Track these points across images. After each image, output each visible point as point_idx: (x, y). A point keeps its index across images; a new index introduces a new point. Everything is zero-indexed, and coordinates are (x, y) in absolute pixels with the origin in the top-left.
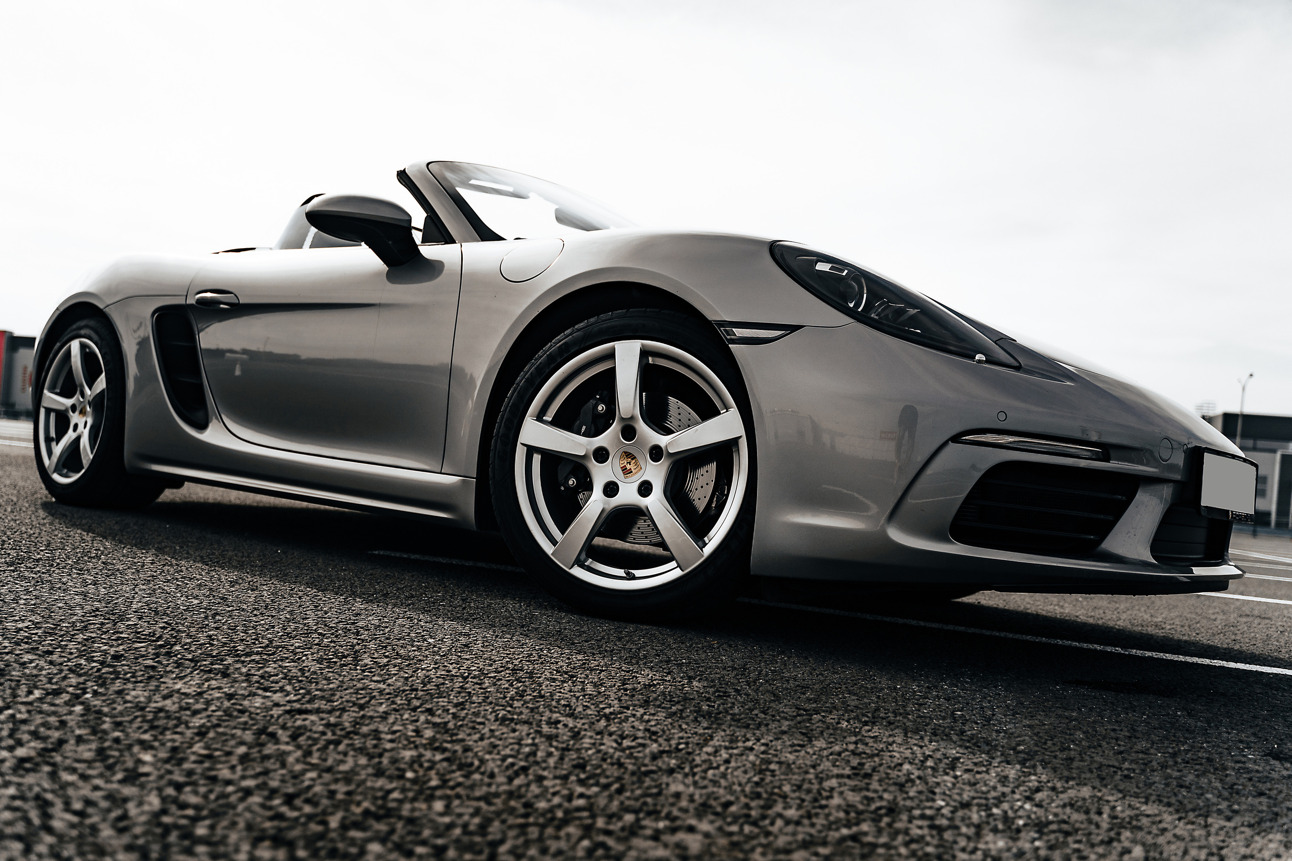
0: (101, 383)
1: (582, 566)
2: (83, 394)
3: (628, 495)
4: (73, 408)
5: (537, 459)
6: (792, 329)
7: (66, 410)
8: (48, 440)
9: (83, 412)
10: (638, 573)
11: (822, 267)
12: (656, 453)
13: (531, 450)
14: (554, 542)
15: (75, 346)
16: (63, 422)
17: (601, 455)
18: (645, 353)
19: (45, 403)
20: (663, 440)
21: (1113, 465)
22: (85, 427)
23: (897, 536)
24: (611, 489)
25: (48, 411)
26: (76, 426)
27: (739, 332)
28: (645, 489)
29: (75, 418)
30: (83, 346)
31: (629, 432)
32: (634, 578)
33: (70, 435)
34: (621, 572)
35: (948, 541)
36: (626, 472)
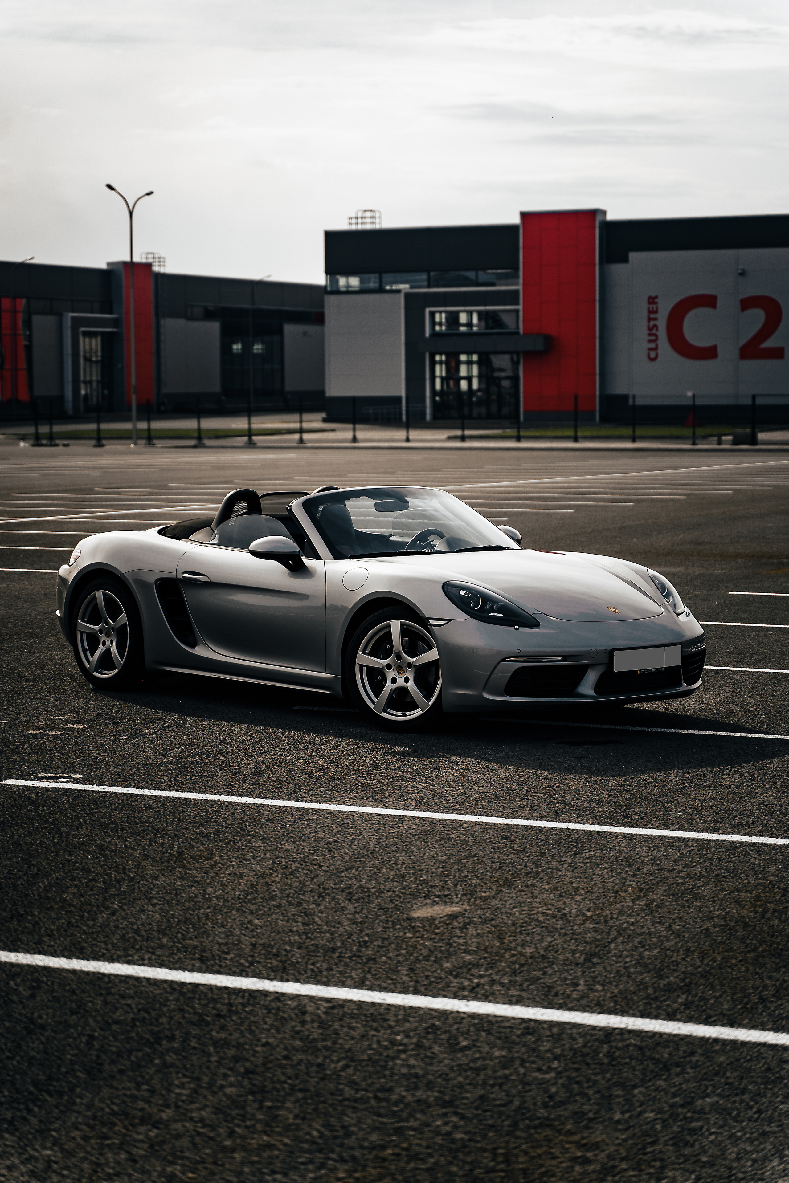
0: (123, 618)
1: (386, 712)
2: (107, 623)
3: (400, 682)
4: (101, 631)
5: (364, 669)
6: (450, 620)
7: (96, 633)
8: (85, 651)
9: (108, 635)
10: (407, 713)
11: (462, 593)
12: (410, 665)
13: (361, 666)
14: (373, 703)
15: (99, 594)
16: (93, 642)
17: (389, 667)
18: (402, 625)
19: (79, 628)
20: (412, 660)
21: (569, 662)
22: (112, 644)
23: (486, 696)
24: (394, 681)
25: (82, 633)
26: (104, 644)
27: (432, 622)
28: (407, 680)
29: (103, 638)
30: (104, 595)
31: (399, 657)
32: (406, 715)
33: (101, 648)
34: (400, 714)
35: (503, 696)
36: (399, 673)
